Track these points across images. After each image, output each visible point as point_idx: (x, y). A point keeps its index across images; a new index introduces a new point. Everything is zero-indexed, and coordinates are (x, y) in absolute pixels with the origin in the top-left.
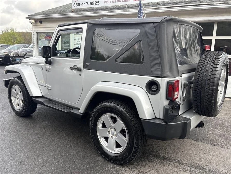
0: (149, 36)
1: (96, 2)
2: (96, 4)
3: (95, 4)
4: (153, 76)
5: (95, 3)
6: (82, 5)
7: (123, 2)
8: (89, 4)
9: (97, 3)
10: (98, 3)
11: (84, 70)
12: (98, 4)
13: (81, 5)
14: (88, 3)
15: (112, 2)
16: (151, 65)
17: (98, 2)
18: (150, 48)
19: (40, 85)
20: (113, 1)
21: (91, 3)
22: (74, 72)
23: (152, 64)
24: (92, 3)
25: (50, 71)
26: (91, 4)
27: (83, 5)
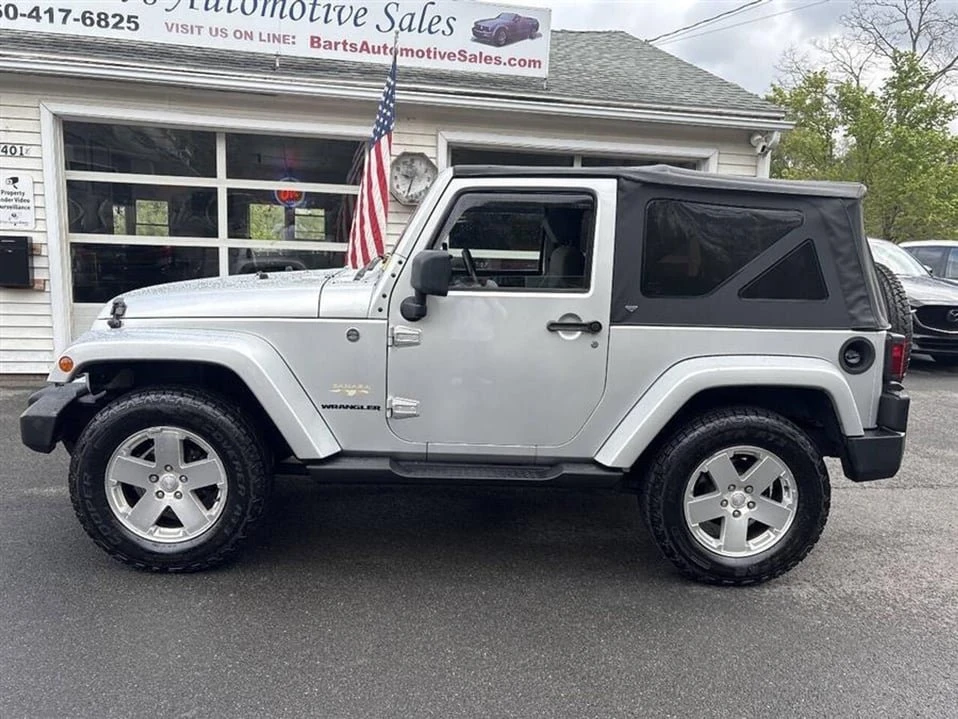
0: (836, 230)
1: (118, 18)
2: (120, 25)
3: (115, 26)
4: (854, 329)
5: (112, 21)
6: (30, 16)
7: (261, 40)
8: (76, 20)
9: (124, 24)
10: (129, 21)
11: (612, 327)
12: (129, 28)
13: (23, 15)
14: (68, 12)
15: (205, 31)
16: (846, 302)
17: (129, 17)
18: (840, 259)
19: (324, 407)
20: (211, 29)
21: (88, 15)
22: (563, 339)
23: (851, 298)
24: (96, 19)
25: (417, 344)
26: (88, 22)
27: (38, 18)
